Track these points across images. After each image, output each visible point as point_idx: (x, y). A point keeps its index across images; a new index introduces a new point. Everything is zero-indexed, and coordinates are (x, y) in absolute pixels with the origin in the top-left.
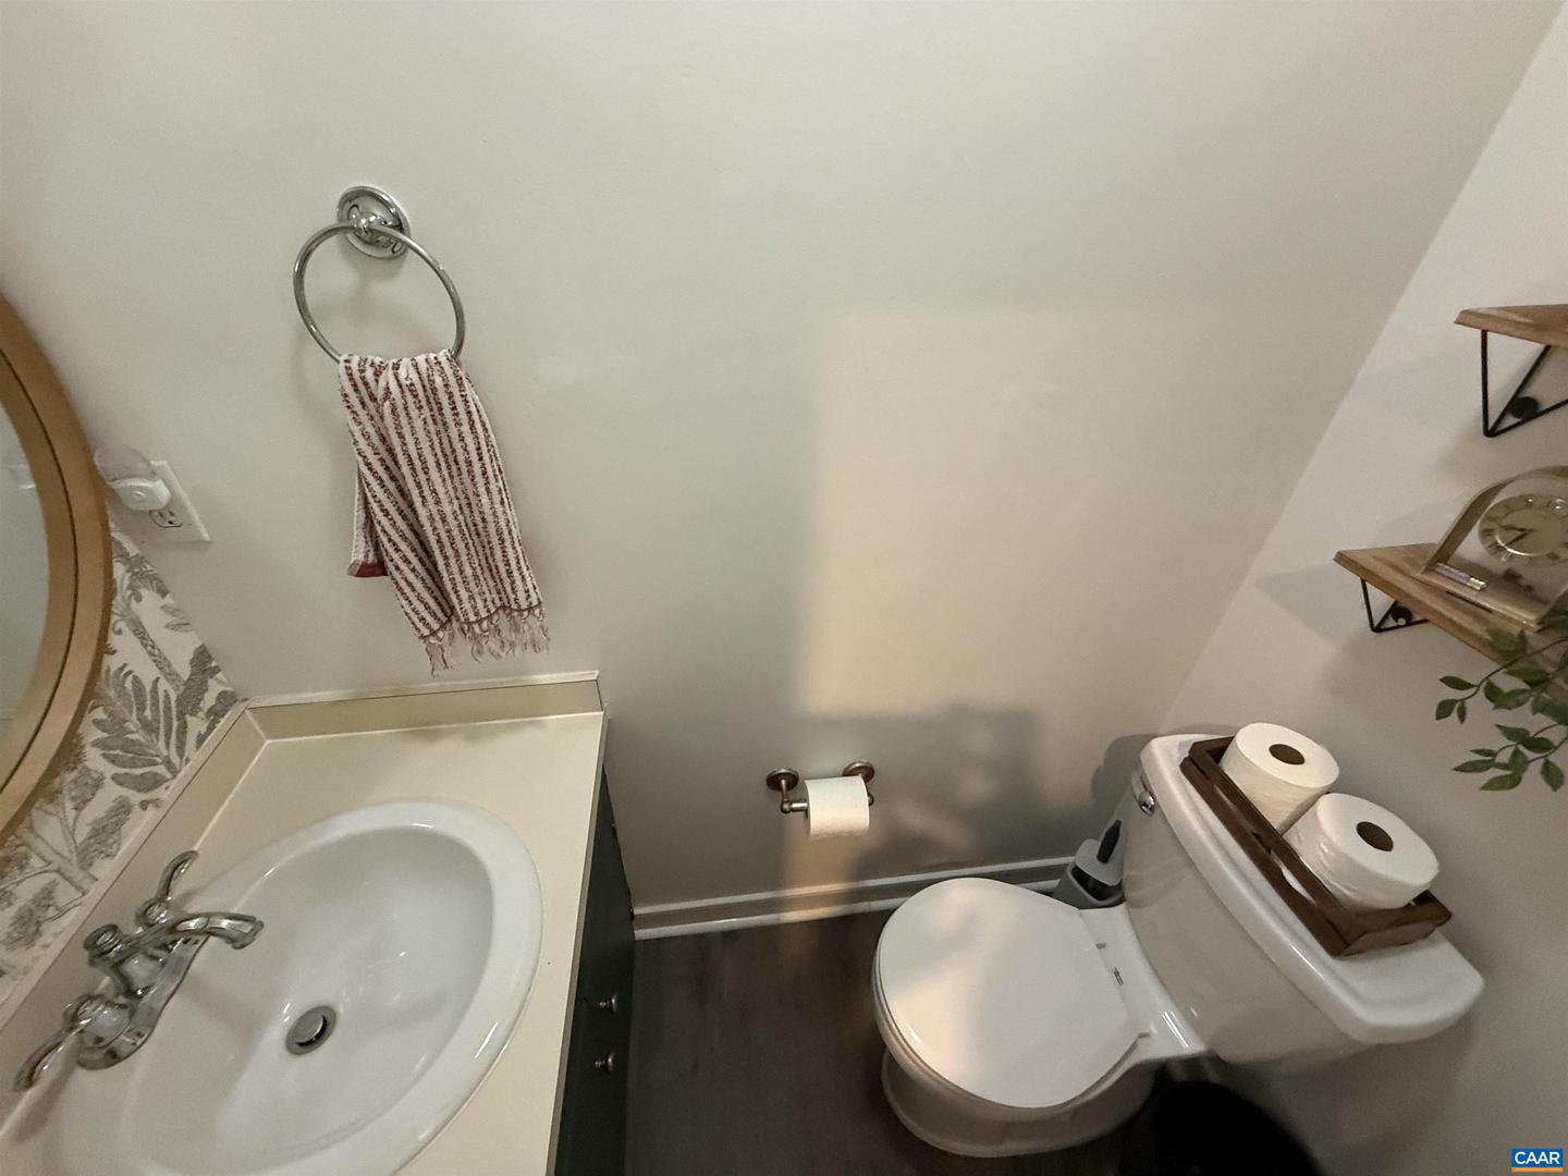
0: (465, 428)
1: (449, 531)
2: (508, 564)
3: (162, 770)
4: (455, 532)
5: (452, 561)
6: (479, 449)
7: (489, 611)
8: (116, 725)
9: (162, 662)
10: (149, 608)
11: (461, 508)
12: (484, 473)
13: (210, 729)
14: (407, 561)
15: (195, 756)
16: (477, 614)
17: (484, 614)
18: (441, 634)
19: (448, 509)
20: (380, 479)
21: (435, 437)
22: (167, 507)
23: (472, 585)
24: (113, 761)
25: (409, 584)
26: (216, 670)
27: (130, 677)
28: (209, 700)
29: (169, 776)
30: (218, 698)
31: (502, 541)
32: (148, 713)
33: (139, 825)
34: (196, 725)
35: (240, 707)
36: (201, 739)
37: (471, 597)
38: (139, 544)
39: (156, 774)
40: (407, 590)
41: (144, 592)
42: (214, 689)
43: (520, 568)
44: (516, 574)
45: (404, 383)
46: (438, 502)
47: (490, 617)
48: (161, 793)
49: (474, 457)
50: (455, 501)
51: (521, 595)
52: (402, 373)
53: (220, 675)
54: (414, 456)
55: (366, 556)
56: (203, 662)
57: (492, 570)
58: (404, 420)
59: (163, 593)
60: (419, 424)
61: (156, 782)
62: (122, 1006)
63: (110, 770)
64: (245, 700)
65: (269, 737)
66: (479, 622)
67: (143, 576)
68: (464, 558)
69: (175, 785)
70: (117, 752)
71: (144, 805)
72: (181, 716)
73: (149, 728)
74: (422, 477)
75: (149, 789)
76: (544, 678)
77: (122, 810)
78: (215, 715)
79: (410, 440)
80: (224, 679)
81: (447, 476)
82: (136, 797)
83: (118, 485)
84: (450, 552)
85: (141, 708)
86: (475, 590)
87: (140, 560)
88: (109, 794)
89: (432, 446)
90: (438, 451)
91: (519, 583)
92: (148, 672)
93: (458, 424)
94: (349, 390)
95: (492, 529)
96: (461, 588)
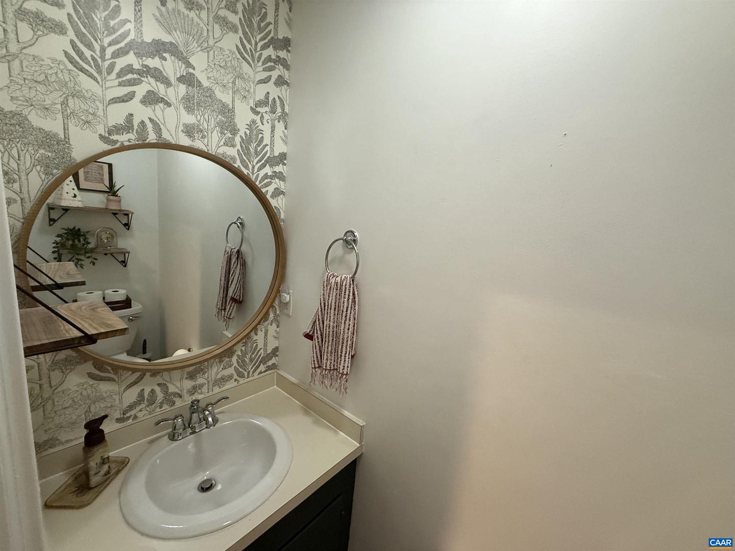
0: (346, 300)
1: (329, 332)
2: (342, 353)
3: (246, 374)
4: (331, 333)
5: (327, 343)
6: (347, 308)
7: (330, 367)
8: (245, 354)
9: (265, 345)
10: (272, 329)
11: (337, 326)
12: (346, 316)
13: (265, 371)
14: (318, 338)
15: (256, 376)
16: (326, 366)
17: (328, 368)
18: (317, 370)
19: (332, 324)
20: (322, 309)
21: (338, 300)
22: (287, 303)
23: (329, 355)
24: (238, 362)
25: (315, 346)
26: (277, 356)
27: (256, 344)
28: (270, 363)
29: (246, 377)
30: (272, 364)
31: (343, 343)
32: (253, 356)
33: (231, 384)
34: (262, 368)
35: (276, 370)
36: (261, 373)
37: (327, 359)
38: (280, 311)
39: (244, 374)
40: (314, 348)
41: (274, 324)
42: (273, 361)
43: (345, 356)
44: (343, 357)
45: (336, 281)
46: (330, 321)
47: (330, 370)
48: (242, 381)
49: (345, 310)
50: (336, 323)
51: (342, 368)
52: (337, 279)
53: (277, 358)
54: (330, 304)
55: (310, 332)
56: (275, 351)
57: (336, 351)
58: (331, 292)
59: (278, 327)
60: (334, 294)
61: (242, 376)
62: (185, 425)
63: (235, 364)
64: (278, 369)
65: (277, 385)
66: (326, 370)
67: (276, 320)
68: (330, 344)
69: (246, 380)
70: (240, 361)
71: (236, 380)
72: (261, 362)
73: (251, 360)
74: (329, 311)
75: (240, 377)
76: (346, 413)
77: (231, 377)
78: (269, 368)
79: (330, 299)
80: (277, 360)
81: (336, 314)
82: (235, 377)
83: (282, 294)
84: (327, 340)
85: (253, 354)
86: (329, 358)
87: (278, 316)
88: (231, 371)
89: (335, 302)
90: (337, 305)
91: (342, 362)
92: (261, 345)
93: (344, 298)
94: (325, 281)
95: (341, 337)
96: (325, 354)
